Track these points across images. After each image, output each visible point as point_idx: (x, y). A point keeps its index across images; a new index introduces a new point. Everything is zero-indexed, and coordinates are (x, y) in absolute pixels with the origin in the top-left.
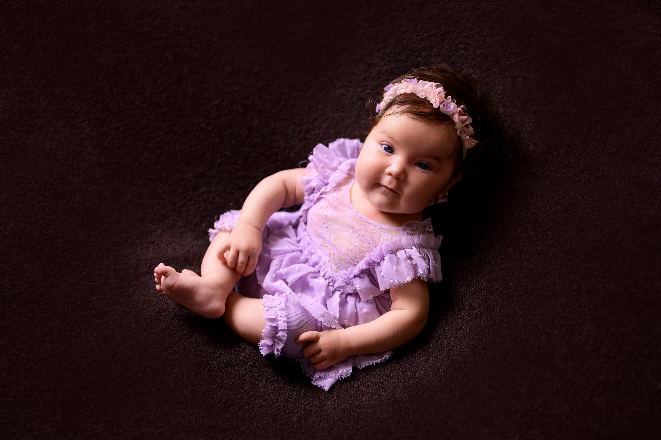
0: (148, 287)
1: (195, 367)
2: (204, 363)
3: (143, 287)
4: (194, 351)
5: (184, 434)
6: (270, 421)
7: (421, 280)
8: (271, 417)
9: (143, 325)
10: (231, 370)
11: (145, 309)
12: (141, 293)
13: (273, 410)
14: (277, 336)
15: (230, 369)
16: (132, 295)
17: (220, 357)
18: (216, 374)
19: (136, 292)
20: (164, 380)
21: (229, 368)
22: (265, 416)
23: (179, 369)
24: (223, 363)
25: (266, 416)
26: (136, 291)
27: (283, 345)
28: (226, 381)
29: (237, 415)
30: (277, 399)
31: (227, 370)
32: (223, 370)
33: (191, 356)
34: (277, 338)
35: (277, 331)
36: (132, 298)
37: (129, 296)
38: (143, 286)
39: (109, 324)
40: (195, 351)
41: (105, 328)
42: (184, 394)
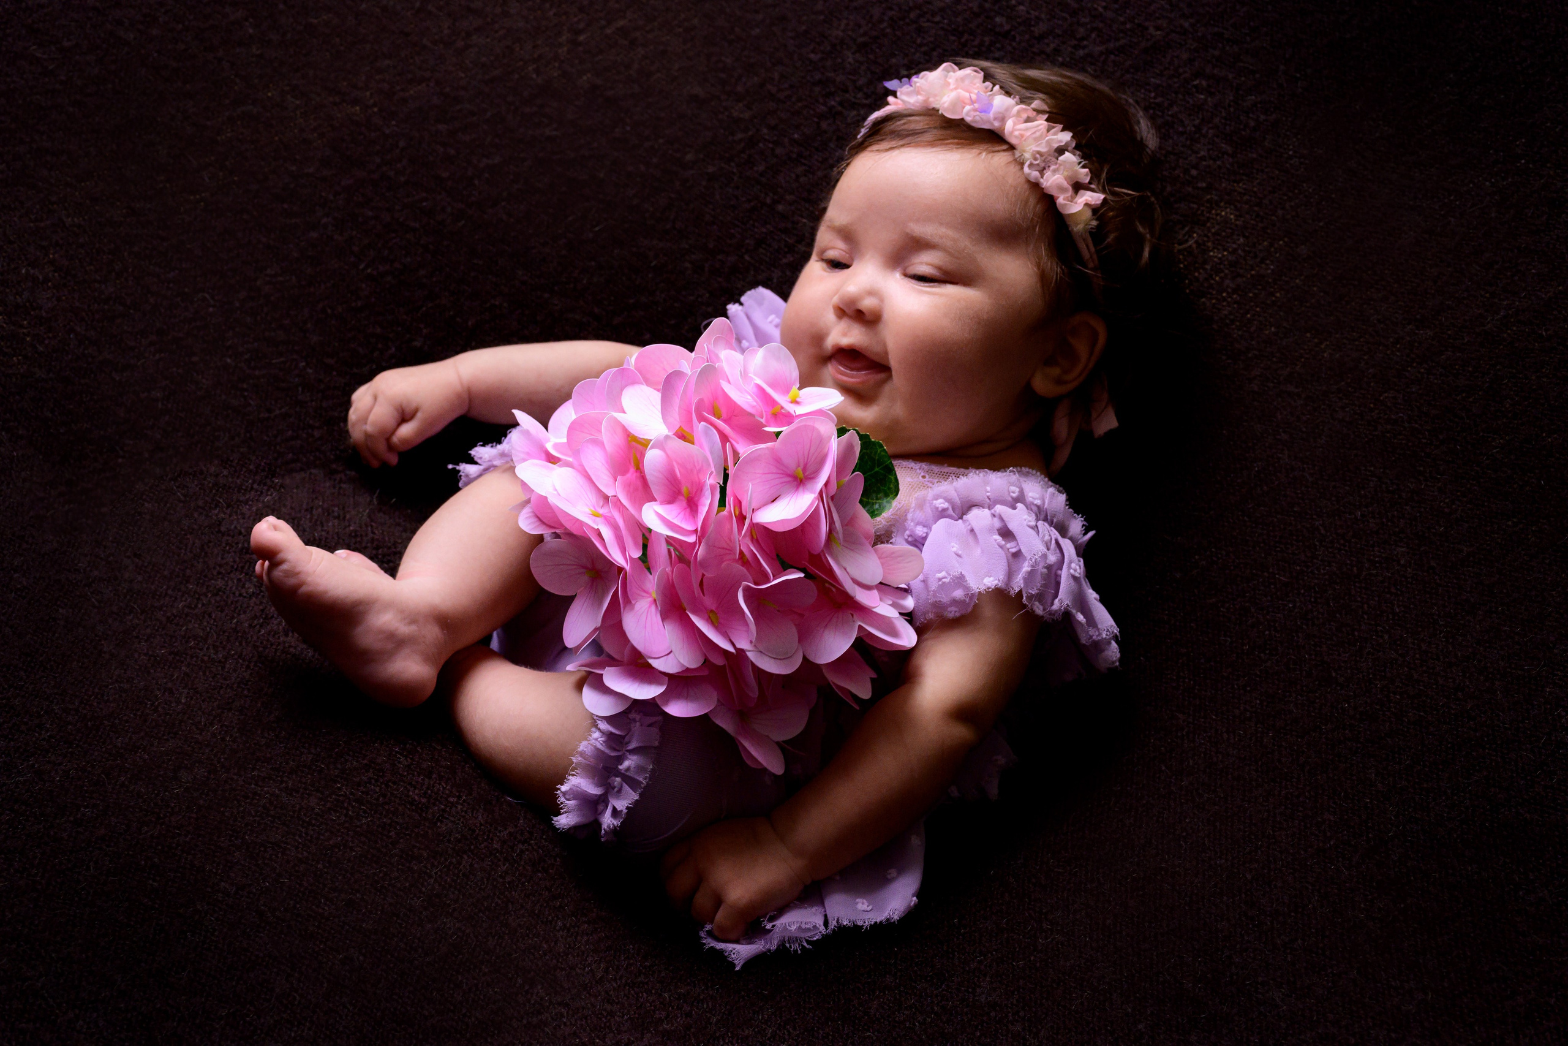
0: (232, 603)
1: (363, 839)
2: (389, 832)
3: (216, 601)
4: (362, 792)
5: (310, 1029)
6: (585, 1030)
7: (1025, 606)
8: (586, 1018)
9: (213, 702)
10: (471, 865)
11: (220, 662)
12: (210, 616)
13: (593, 1000)
14: (620, 767)
15: (470, 860)
16: (180, 617)
17: (442, 822)
18: (425, 867)
19: (196, 611)
20: (260, 862)
21: (465, 857)
22: (567, 1013)
23: (311, 837)
24: (449, 841)
25: (571, 1012)
26: (194, 609)
27: (636, 797)
28: (453, 893)
29: (482, 997)
30: (606, 971)
31: (459, 863)
32: (446, 860)
33: (353, 807)
34: (618, 773)
35: (624, 754)
36: (182, 626)
37: (173, 620)
38: (218, 598)
39: (107, 687)
40: (367, 793)
41: (91, 696)
42: (320, 910)
